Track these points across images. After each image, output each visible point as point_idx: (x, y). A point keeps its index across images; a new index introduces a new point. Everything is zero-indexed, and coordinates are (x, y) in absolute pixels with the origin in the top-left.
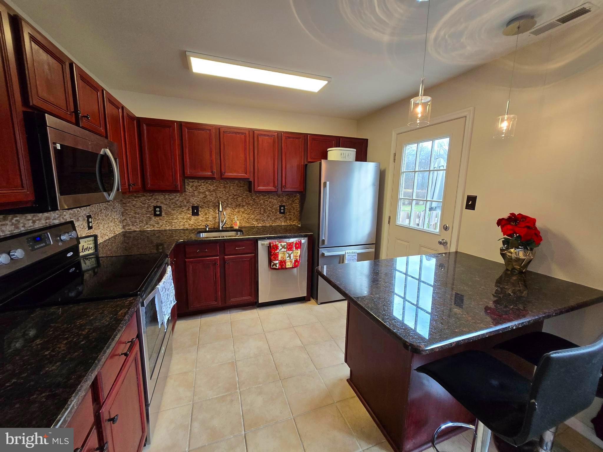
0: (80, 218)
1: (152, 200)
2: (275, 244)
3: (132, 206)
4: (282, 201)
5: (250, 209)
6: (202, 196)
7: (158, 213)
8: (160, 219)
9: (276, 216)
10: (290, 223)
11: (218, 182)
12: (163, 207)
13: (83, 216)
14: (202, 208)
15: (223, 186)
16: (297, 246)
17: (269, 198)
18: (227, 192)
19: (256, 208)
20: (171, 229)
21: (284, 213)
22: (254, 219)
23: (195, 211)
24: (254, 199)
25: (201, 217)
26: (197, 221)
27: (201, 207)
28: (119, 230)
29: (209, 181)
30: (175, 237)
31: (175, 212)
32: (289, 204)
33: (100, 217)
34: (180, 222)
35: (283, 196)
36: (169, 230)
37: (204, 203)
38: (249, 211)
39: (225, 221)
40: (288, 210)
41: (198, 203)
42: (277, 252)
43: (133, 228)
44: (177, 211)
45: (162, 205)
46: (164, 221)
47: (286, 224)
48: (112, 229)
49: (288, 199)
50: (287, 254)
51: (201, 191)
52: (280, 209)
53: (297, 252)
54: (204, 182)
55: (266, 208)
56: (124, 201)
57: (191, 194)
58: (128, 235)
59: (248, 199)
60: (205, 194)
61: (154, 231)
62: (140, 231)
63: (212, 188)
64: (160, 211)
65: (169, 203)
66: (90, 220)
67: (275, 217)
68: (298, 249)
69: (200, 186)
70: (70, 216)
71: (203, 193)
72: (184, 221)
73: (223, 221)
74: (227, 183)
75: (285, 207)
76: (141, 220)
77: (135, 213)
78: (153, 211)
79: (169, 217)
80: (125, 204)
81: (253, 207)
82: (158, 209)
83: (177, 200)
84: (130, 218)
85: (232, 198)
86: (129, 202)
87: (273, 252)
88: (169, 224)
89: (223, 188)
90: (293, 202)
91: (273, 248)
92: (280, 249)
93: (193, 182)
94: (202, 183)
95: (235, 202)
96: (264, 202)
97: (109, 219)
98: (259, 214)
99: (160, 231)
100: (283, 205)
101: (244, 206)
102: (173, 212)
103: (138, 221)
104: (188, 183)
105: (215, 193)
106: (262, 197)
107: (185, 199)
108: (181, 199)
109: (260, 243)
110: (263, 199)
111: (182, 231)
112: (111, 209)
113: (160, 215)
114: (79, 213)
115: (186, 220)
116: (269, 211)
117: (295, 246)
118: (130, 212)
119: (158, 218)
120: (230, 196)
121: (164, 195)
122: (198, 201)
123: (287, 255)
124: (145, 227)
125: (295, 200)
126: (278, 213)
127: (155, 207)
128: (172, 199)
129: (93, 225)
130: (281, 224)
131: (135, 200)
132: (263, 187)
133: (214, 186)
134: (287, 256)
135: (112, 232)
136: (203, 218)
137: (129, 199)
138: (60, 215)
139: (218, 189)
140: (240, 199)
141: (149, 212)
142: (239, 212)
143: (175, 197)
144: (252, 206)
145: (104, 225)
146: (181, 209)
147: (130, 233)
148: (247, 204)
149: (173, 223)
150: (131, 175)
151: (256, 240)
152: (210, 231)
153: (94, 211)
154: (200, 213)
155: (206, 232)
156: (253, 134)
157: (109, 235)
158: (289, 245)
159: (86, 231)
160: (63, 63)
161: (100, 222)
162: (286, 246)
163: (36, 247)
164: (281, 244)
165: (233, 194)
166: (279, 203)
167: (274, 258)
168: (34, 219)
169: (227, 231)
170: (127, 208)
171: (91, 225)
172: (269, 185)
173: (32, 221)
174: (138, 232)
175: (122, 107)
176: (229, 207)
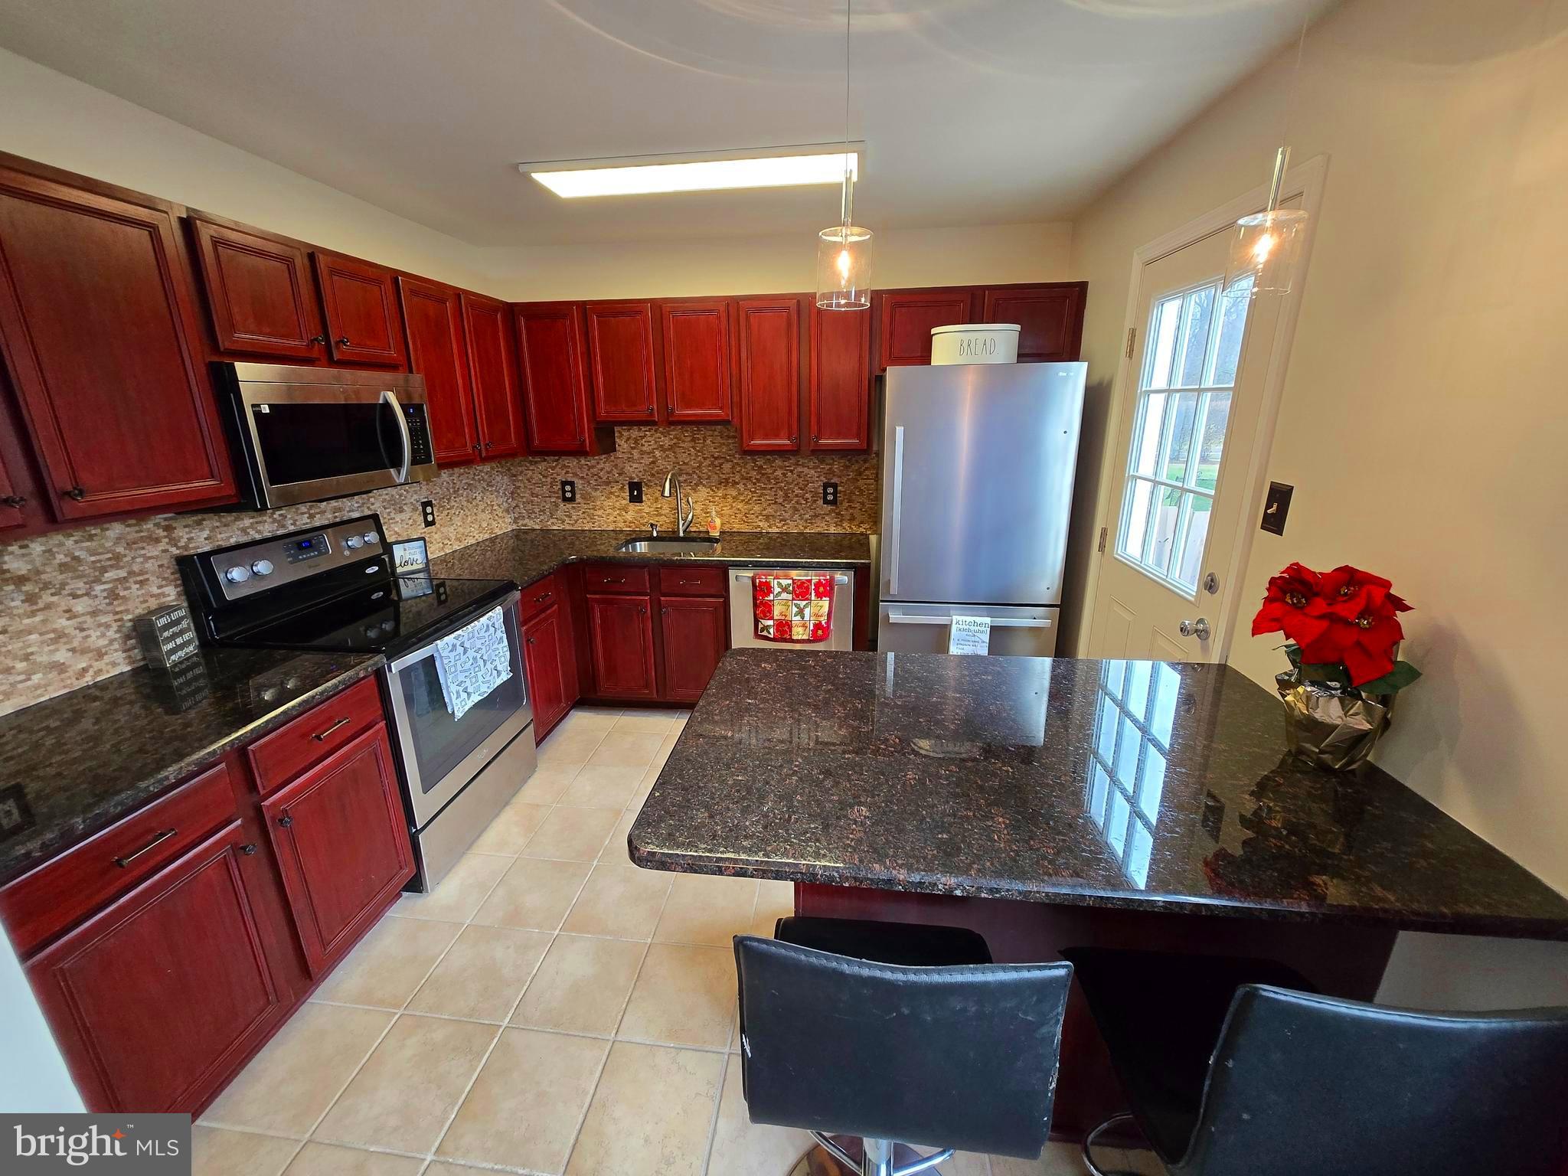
0: (405, 507)
1: (558, 470)
2: (764, 580)
3: (526, 481)
4: (831, 471)
5: (751, 491)
6: (647, 460)
7: (569, 495)
8: (573, 508)
9: (815, 509)
10: (851, 528)
11: (680, 430)
12: (577, 484)
13: (411, 503)
14: (649, 487)
15: (690, 437)
16: (821, 589)
17: (797, 464)
18: (699, 451)
19: (765, 489)
20: (592, 529)
21: (834, 502)
22: (761, 514)
23: (636, 491)
24: (761, 468)
25: (646, 506)
26: (640, 515)
27: (646, 484)
28: (504, 526)
29: (660, 428)
30: (601, 544)
31: (598, 493)
32: (848, 479)
33: (455, 504)
34: (609, 515)
35: (833, 459)
36: (590, 531)
37: (653, 475)
38: (748, 495)
39: (690, 517)
40: (845, 495)
41: (640, 474)
42: (770, 601)
43: (531, 524)
44: (601, 492)
45: (576, 480)
46: (581, 512)
47: (840, 530)
48: (484, 525)
49: (847, 467)
50: (794, 606)
51: (644, 448)
52: (825, 494)
53: (819, 604)
54: (650, 430)
55: (788, 489)
56: (514, 472)
57: (625, 456)
58: (523, 536)
59: (745, 468)
60: (654, 456)
61: (564, 530)
62: (541, 530)
63: (666, 442)
64: (573, 491)
65: (587, 475)
66: (429, 510)
67: (811, 513)
68: (824, 599)
69: (642, 437)
70: (385, 504)
71: (649, 453)
72: (616, 513)
73: (687, 517)
74: (699, 432)
75: (839, 488)
76: (542, 509)
77: (532, 494)
78: (560, 492)
79: (588, 504)
80: (515, 476)
81: (759, 486)
82: (568, 488)
83: (602, 470)
84: (524, 503)
85: (709, 466)
86: (522, 472)
87: (760, 598)
88: (588, 519)
89: (689, 441)
90: (860, 474)
91: (762, 590)
92: (776, 592)
93: (629, 430)
94: (646, 431)
95: (716, 473)
96: (784, 475)
97: (477, 505)
98: (773, 504)
99: (574, 533)
100: (832, 481)
102: (594, 494)
103: (537, 510)
104: (620, 432)
105: (674, 452)
106: (778, 462)
107: (616, 466)
108: (608, 467)
109: (732, 573)
110: (781, 468)
111: (612, 534)
112: (484, 487)
113: (572, 499)
114: (403, 498)
115: (618, 512)
116: (797, 496)
117: (816, 590)
118: (525, 492)
119: (569, 506)
120: (705, 459)
121: (577, 459)
122: (640, 472)
123: (795, 610)
124: (549, 523)
125: (867, 469)
126: (821, 502)
127: (564, 483)
128: (593, 467)
129: (436, 519)
130: (827, 530)
131: (531, 468)
132: (763, 439)
133: (672, 437)
134: (794, 612)
135: (485, 531)
136: (653, 509)
137: (521, 466)
138: (363, 504)
139: (679, 443)
140: (727, 466)
141: (554, 493)
142: (725, 497)
143: (598, 463)
144: (755, 484)
145: (465, 517)
146: (608, 488)
147: (526, 532)
148: (743, 478)
149: (596, 517)
150: (483, 428)
151: (723, 569)
152: (659, 539)
153: (438, 493)
154: (644, 498)
155: (650, 539)
156: (738, 310)
157: (477, 537)
158: (798, 587)
159: (421, 530)
160: (288, 262)
161: (454, 513)
162: (791, 588)
163: (300, 557)
164: (780, 581)
165: (713, 456)
166: (822, 478)
167: (763, 612)
168: (312, 511)
169: (693, 540)
170: (518, 484)
171: (430, 518)
172: (777, 436)
173: (307, 515)
174: (538, 532)
175: (458, 293)
176: (704, 485)
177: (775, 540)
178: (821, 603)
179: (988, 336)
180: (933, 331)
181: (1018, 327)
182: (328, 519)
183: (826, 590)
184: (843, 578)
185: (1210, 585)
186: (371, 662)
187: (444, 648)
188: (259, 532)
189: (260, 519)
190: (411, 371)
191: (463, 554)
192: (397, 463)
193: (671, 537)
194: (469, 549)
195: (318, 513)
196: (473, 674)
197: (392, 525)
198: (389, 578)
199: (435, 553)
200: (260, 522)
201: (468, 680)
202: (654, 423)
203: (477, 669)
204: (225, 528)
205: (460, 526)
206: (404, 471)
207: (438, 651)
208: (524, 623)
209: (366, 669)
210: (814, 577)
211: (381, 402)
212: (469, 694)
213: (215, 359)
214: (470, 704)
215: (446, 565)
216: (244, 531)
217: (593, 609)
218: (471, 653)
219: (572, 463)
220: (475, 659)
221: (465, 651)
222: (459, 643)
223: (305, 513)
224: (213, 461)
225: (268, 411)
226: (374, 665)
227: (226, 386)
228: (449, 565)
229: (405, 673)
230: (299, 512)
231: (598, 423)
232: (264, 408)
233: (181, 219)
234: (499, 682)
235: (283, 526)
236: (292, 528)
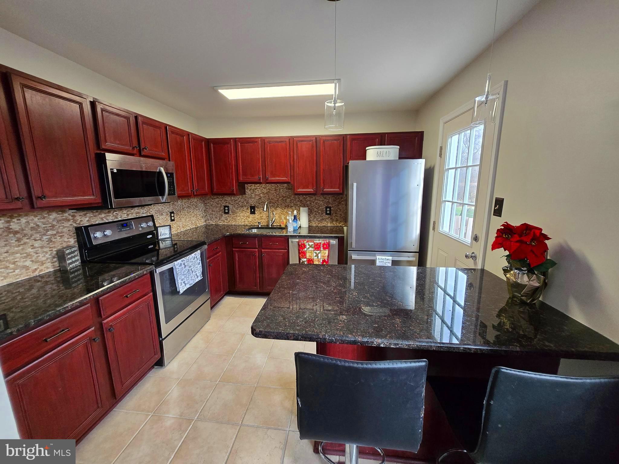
0: (164, 214)
1: (223, 201)
2: (303, 243)
3: (210, 206)
4: (328, 202)
6: (257, 198)
7: (227, 211)
8: (228, 216)
9: (322, 217)
10: (336, 224)
11: (270, 186)
13: (166, 212)
14: (258, 208)
15: (274, 189)
16: (325, 246)
17: (315, 199)
18: (277, 194)
20: (235, 224)
21: (330, 214)
23: (253, 210)
24: (301, 200)
25: (257, 215)
26: (254, 219)
27: (257, 207)
28: (201, 223)
29: (263, 185)
30: (239, 231)
32: (335, 205)
33: (182, 213)
34: (242, 219)
35: (329, 197)
36: (234, 225)
37: (259, 204)
39: (274, 219)
40: (334, 211)
42: (305, 251)
43: (211, 222)
44: (240, 210)
45: (230, 206)
46: (231, 218)
47: (332, 225)
48: (193, 222)
49: (335, 200)
50: (314, 253)
51: (256, 193)
52: (326, 211)
53: (324, 252)
54: (259, 186)
55: (312, 209)
56: (206, 202)
57: (249, 196)
58: (208, 227)
59: (295, 201)
60: (260, 196)
61: (224, 225)
62: (215, 225)
63: (265, 191)
64: (228, 210)
65: (234, 203)
66: (172, 215)
68: (326, 250)
69: (256, 189)
70: (156, 212)
71: (258, 195)
72: (245, 218)
73: (272, 220)
74: (278, 186)
75: (332, 209)
76: (216, 216)
77: (212, 211)
78: (223, 210)
79: (234, 215)
80: (206, 204)
82: (226, 208)
83: (240, 201)
84: (209, 214)
85: (281, 200)
86: (209, 202)
87: (301, 250)
88: (234, 220)
89: (274, 191)
90: (340, 203)
91: (302, 247)
92: (307, 248)
93: (251, 186)
94: (257, 187)
95: (284, 203)
96: (310, 203)
97: (191, 214)
99: (228, 226)
100: (329, 206)
101: (292, 207)
102: (237, 211)
103: (214, 217)
104: (247, 187)
105: (268, 195)
106: (308, 198)
107: (245, 200)
108: (242, 200)
109: (290, 240)
110: (309, 201)
111: (243, 226)
112: (194, 208)
113: (228, 213)
114: (163, 210)
116: (315, 211)
117: (323, 246)
118: (209, 210)
119: (227, 215)
120: (280, 197)
121: (231, 197)
122: (255, 202)
123: (315, 254)
124: (218, 222)
125: (342, 201)
126: (324, 214)
127: (225, 207)
128: (236, 200)
129: (175, 218)
130: (327, 225)
131: (212, 201)
132: (303, 189)
133: (267, 189)
134: (314, 255)
135: (193, 225)
136: (259, 217)
137: (208, 200)
138: (148, 211)
139: (270, 191)
140: (288, 200)
141: (221, 210)
142: (287, 212)
143: (238, 199)
144: (299, 207)
145: (186, 219)
146: (242, 209)
147: (209, 226)
148: (294, 204)
149: (237, 220)
150: (195, 183)
151: (286, 239)
152: (261, 228)
153: (176, 209)
154: (256, 212)
155: (258, 228)
156: (293, 141)
157: (190, 226)
158: (316, 245)
159: (169, 222)
160: (128, 118)
161: (182, 217)
162: (313, 246)
163: (123, 230)
164: (309, 243)
165: (283, 196)
166: (325, 205)
167: (302, 255)
168: (128, 213)
169: (275, 228)
170: (207, 207)
171: (173, 218)
172: (308, 188)
173: (126, 214)
174: (214, 226)
175: (188, 134)
176: (279, 208)
179: (387, 150)
180: (367, 148)
181: (398, 147)
182: (134, 216)
183: (327, 246)
184: (334, 242)
185: (476, 238)
186: (149, 268)
187: (177, 265)
188: (107, 219)
189: (108, 215)
190: (169, 161)
191: (185, 233)
192: (162, 194)
193: (267, 227)
194: (187, 231)
195: (130, 214)
196: (187, 276)
197: (158, 220)
198: (156, 240)
199: (174, 232)
200: (108, 216)
201: (185, 278)
202: (260, 183)
203: (189, 274)
204: (95, 217)
205: (184, 222)
206: (165, 197)
207: (175, 266)
208: (208, 258)
209: (147, 271)
210: (322, 241)
211: (158, 171)
212: (185, 284)
213: (99, 152)
214: (185, 288)
215: (178, 237)
216: (102, 219)
217: (235, 253)
218: (187, 268)
219: (228, 198)
220: (189, 270)
221: (185, 266)
222: (183, 263)
223: (125, 213)
224: (94, 190)
225: (116, 172)
226: (150, 269)
227: (101, 161)
228: (179, 237)
229: (162, 273)
230: (123, 213)
231: (239, 183)
232: (115, 170)
233: (91, 102)
234: (197, 280)
235: (117, 218)
236: (120, 219)
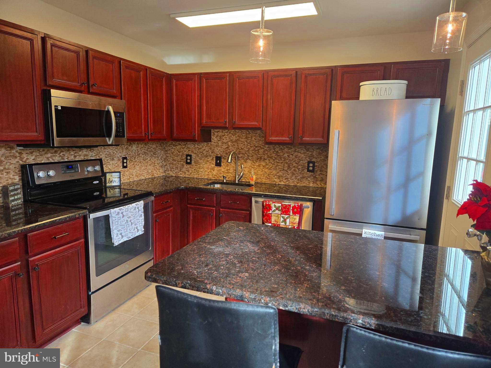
0: (115, 158)
1: (185, 149)
2: (268, 203)
3: (171, 154)
4: (312, 156)
5: (272, 163)
6: (225, 146)
7: (189, 161)
8: (190, 167)
9: (303, 174)
10: (321, 185)
11: (241, 132)
12: (193, 156)
13: (118, 157)
15: (245, 136)
16: (295, 210)
17: (295, 151)
18: (248, 143)
19: (278, 163)
20: (198, 177)
21: (313, 171)
22: (276, 175)
23: (218, 162)
24: (277, 152)
25: (223, 168)
26: (219, 172)
27: (223, 158)
28: (159, 173)
29: (231, 131)
31: (202, 161)
32: (321, 160)
33: (137, 160)
34: (206, 171)
35: (313, 149)
36: (197, 178)
37: (227, 154)
38: (270, 165)
39: (242, 174)
40: (319, 168)
41: (221, 153)
42: (270, 214)
43: (171, 174)
44: (203, 160)
45: (192, 154)
46: (193, 169)
47: (315, 185)
48: (150, 171)
49: (320, 154)
50: (281, 217)
51: (224, 141)
52: (308, 166)
53: (294, 218)
54: (227, 132)
55: (290, 163)
56: (166, 149)
57: (215, 144)
58: (167, 179)
59: (270, 152)
60: (228, 145)
61: (185, 177)
62: (175, 177)
63: (234, 138)
64: (191, 159)
65: (198, 152)
66: (125, 161)
67: (301, 176)
68: (297, 215)
69: (223, 136)
70: (106, 156)
71: (226, 143)
72: (209, 171)
73: (240, 174)
74: (249, 133)
75: (316, 164)
76: (177, 167)
77: (173, 160)
78: (185, 159)
79: (197, 166)
80: (167, 151)
81: (276, 161)
82: (189, 158)
83: (204, 150)
84: (169, 164)
85: (253, 150)
86: (170, 149)
87: (266, 212)
88: (196, 173)
89: (244, 138)
90: (327, 157)
91: (266, 208)
92: (273, 209)
93: (218, 132)
94: (225, 133)
95: (256, 154)
96: (288, 156)
97: (147, 162)
98: (282, 170)
99: (189, 179)
100: (312, 160)
101: (266, 159)
102: (200, 161)
103: (174, 167)
104: (214, 133)
105: (237, 143)
106: (286, 150)
107: (211, 148)
108: (207, 149)
109: (253, 199)
110: (287, 153)
111: (206, 180)
112: (151, 155)
113: (190, 163)
114: (114, 154)
115: (210, 170)
116: (294, 167)
117: (293, 210)
118: (170, 159)
119: (189, 166)
120: (251, 147)
121: (194, 144)
122: (221, 152)
123: (282, 219)
124: (179, 174)
126: (306, 171)
127: (187, 155)
128: (200, 149)
129: (128, 165)
130: (309, 185)
131: (174, 148)
132: (276, 137)
133: (237, 136)
134: (281, 221)
135: (149, 174)
136: (225, 170)
137: (169, 147)
138: (97, 154)
139: (240, 139)
140: (261, 151)
141: (183, 159)
142: (259, 166)
143: (203, 147)
144: (274, 160)
145: (141, 166)
146: (206, 159)
147: (169, 177)
148: (268, 157)
149: (200, 172)
150: (151, 126)
151: (250, 196)
152: (226, 184)
153: (130, 154)
154: (222, 164)
155: (222, 183)
156: (268, 76)
157: (146, 176)
158: (284, 208)
159: (121, 169)
160: (77, 53)
161: (137, 164)
162: (280, 208)
163: (67, 172)
164: (276, 204)
165: (255, 146)
166: (307, 159)
167: (266, 219)
168: (76, 155)
169: (242, 185)
170: (168, 155)
171: (125, 165)
172: (282, 136)
173: (73, 156)
174: (174, 177)
175: (146, 68)
176: (250, 160)
177: (282, 188)
178: (295, 217)
179: (388, 86)
180: (361, 84)
181: (406, 82)
182: (82, 159)
183: (299, 211)
186: (82, 212)
187: (113, 212)
188: (53, 160)
189: (55, 155)
190: (121, 99)
191: (139, 183)
192: (109, 136)
193: (233, 183)
194: (141, 181)
195: (78, 156)
196: (125, 228)
197: (108, 165)
198: (102, 187)
199: (125, 180)
200: (55, 156)
201: (123, 230)
202: (225, 128)
203: (128, 226)
204: (41, 156)
205: (139, 170)
206: (111, 139)
207: (111, 214)
208: (154, 212)
209: (79, 214)
210: (292, 204)
211: (106, 110)
212: (122, 237)
213: (45, 88)
214: (122, 241)
215: (130, 187)
216: (48, 158)
217: (190, 211)
218: (126, 218)
219: (191, 145)
220: (127, 221)
221: (123, 216)
222: (121, 212)
223: (73, 155)
224: (38, 126)
225: (60, 109)
226: (82, 213)
227: (47, 97)
228: (131, 187)
229: (96, 220)
230: (70, 154)
231: (202, 127)
232: (59, 107)
233: (42, 37)
234: (137, 234)
235: (63, 159)
236: (66, 160)
